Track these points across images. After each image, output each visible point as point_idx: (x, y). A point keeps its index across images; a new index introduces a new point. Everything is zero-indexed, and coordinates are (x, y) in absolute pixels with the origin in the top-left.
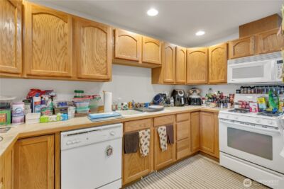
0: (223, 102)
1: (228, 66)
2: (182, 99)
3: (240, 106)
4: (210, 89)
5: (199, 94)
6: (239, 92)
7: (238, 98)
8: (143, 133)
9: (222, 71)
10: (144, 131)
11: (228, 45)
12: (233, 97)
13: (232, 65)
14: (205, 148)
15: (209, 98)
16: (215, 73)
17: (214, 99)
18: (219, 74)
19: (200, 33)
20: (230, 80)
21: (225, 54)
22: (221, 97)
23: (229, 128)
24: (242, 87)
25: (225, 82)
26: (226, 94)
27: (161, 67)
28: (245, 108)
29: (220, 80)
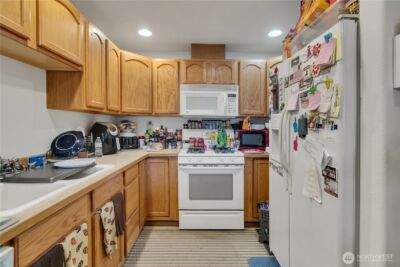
0: (168, 141)
1: (181, 92)
2: (117, 139)
3: (192, 144)
4: (150, 123)
5: (133, 131)
6: (186, 126)
7: (187, 134)
8: (73, 241)
9: (171, 97)
10: (74, 234)
11: (179, 63)
12: (181, 134)
13: (185, 92)
14: (156, 214)
15: (151, 137)
16: (163, 100)
17: (157, 137)
18: (168, 101)
19: (145, 33)
20: (183, 112)
21: (176, 75)
22: (166, 134)
23: (191, 175)
24: (189, 121)
25: (176, 114)
26: (171, 130)
27: (81, 73)
28: (198, 147)
29: (168, 111)
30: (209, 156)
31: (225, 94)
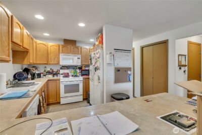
0: (54, 74)
2: (36, 74)
3: (64, 75)
4: (45, 67)
5: (38, 71)
6: (61, 68)
7: (62, 71)
9: (56, 58)
11: (59, 46)
12: (59, 71)
13: (62, 56)
15: (46, 73)
16: (53, 59)
17: (49, 73)
19: (46, 34)
20: (61, 63)
21: (58, 50)
22: (53, 71)
23: (65, 85)
24: (63, 67)
25: (58, 64)
26: (55, 70)
27: (28, 52)
28: (67, 76)
29: (55, 63)
30: (71, 78)
31: (76, 58)
